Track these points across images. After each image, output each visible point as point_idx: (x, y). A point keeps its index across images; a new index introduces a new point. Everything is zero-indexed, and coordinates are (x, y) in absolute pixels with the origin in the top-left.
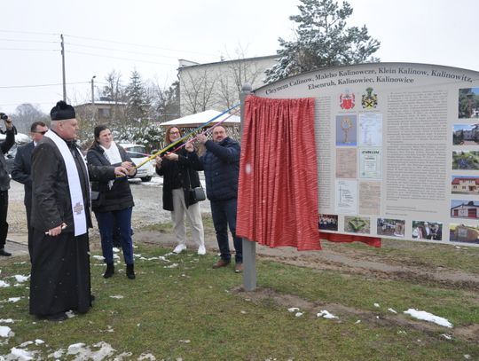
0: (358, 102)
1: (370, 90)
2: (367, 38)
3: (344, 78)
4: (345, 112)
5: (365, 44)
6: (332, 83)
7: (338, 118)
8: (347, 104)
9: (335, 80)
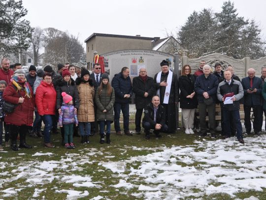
0: (138, 61)
1: (141, 57)
2: (21, 7)
3: (133, 53)
4: (134, 64)
5: (18, 10)
6: (129, 54)
7: (131, 66)
8: (134, 61)
9: (130, 53)
